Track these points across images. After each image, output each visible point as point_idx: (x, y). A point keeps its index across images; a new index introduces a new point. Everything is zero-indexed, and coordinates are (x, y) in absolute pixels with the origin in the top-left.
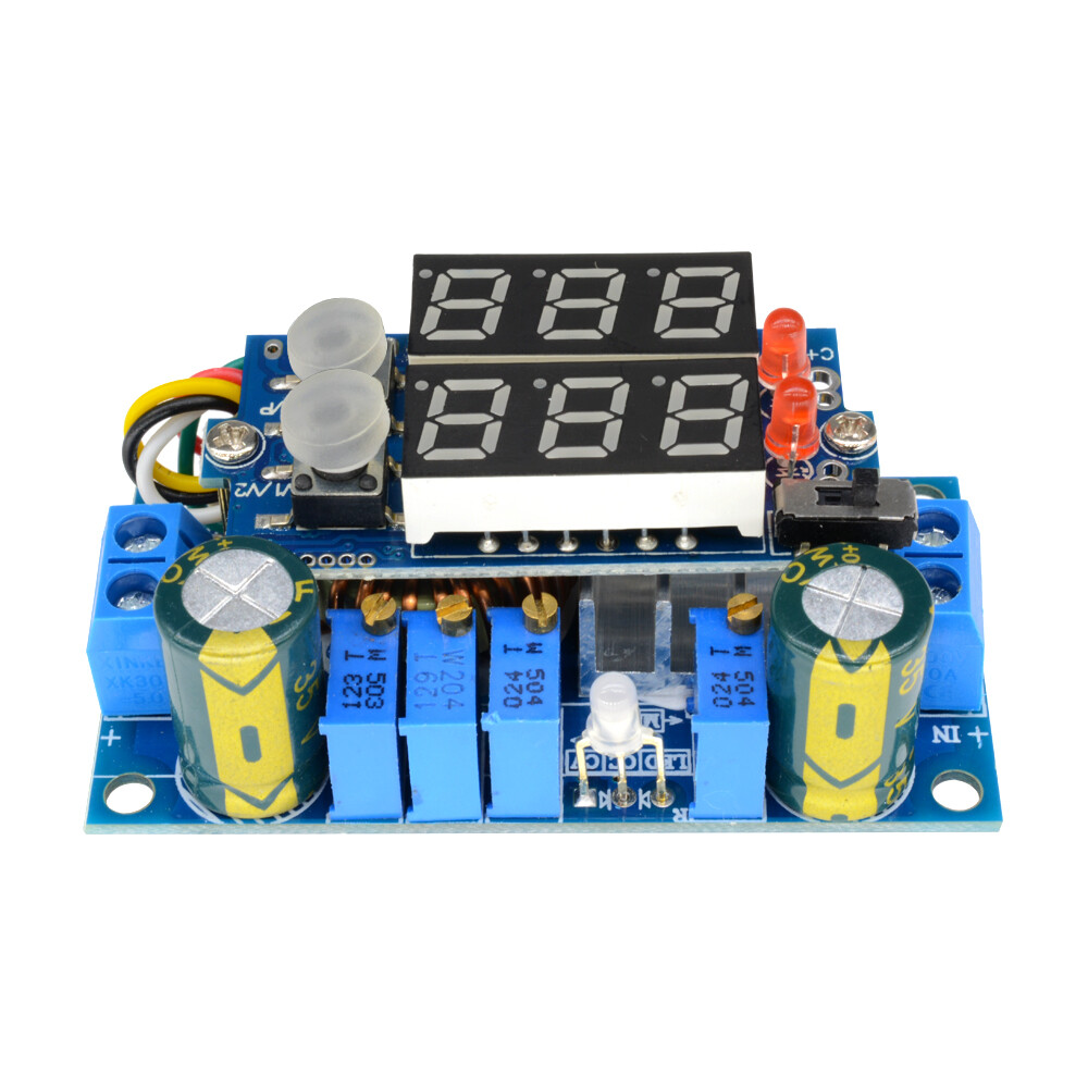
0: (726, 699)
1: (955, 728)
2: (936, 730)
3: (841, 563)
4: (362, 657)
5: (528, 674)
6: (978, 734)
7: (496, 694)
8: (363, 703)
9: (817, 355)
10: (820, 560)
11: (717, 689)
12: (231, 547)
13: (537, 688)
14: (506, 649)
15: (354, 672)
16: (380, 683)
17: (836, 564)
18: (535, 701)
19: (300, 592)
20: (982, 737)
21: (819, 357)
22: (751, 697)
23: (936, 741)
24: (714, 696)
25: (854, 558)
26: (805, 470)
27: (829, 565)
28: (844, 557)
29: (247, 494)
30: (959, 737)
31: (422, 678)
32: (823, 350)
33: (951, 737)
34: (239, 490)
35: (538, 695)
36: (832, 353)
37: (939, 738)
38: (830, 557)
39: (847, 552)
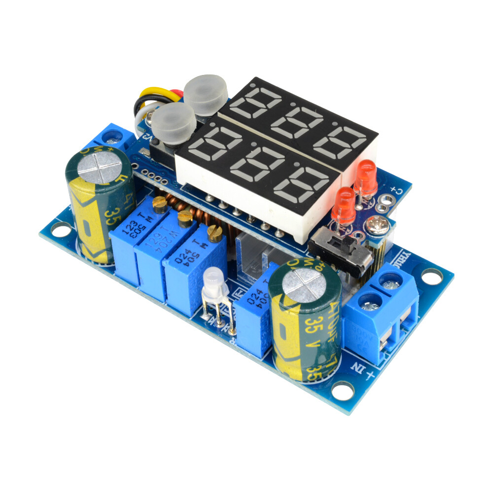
0: (253, 301)
1: (364, 367)
2: (356, 364)
3: (313, 268)
4: (144, 217)
5: (193, 254)
6: (370, 375)
7: (176, 255)
8: (130, 233)
9: (395, 190)
10: (307, 263)
11: (254, 296)
12: (112, 151)
13: (192, 260)
14: (194, 241)
15: (136, 221)
16: (141, 230)
17: (311, 268)
18: (187, 265)
19: (120, 178)
20: (371, 377)
21: (395, 192)
22: (263, 305)
23: (352, 368)
24: (250, 297)
25: (320, 269)
27: (308, 267)
28: (316, 267)
29: (146, 139)
30: (362, 372)
31: (156, 235)
32: (399, 189)
33: (359, 370)
34: (145, 136)
35: (190, 263)
36: (402, 192)
37: (354, 368)
38: (312, 264)
39: (320, 265)
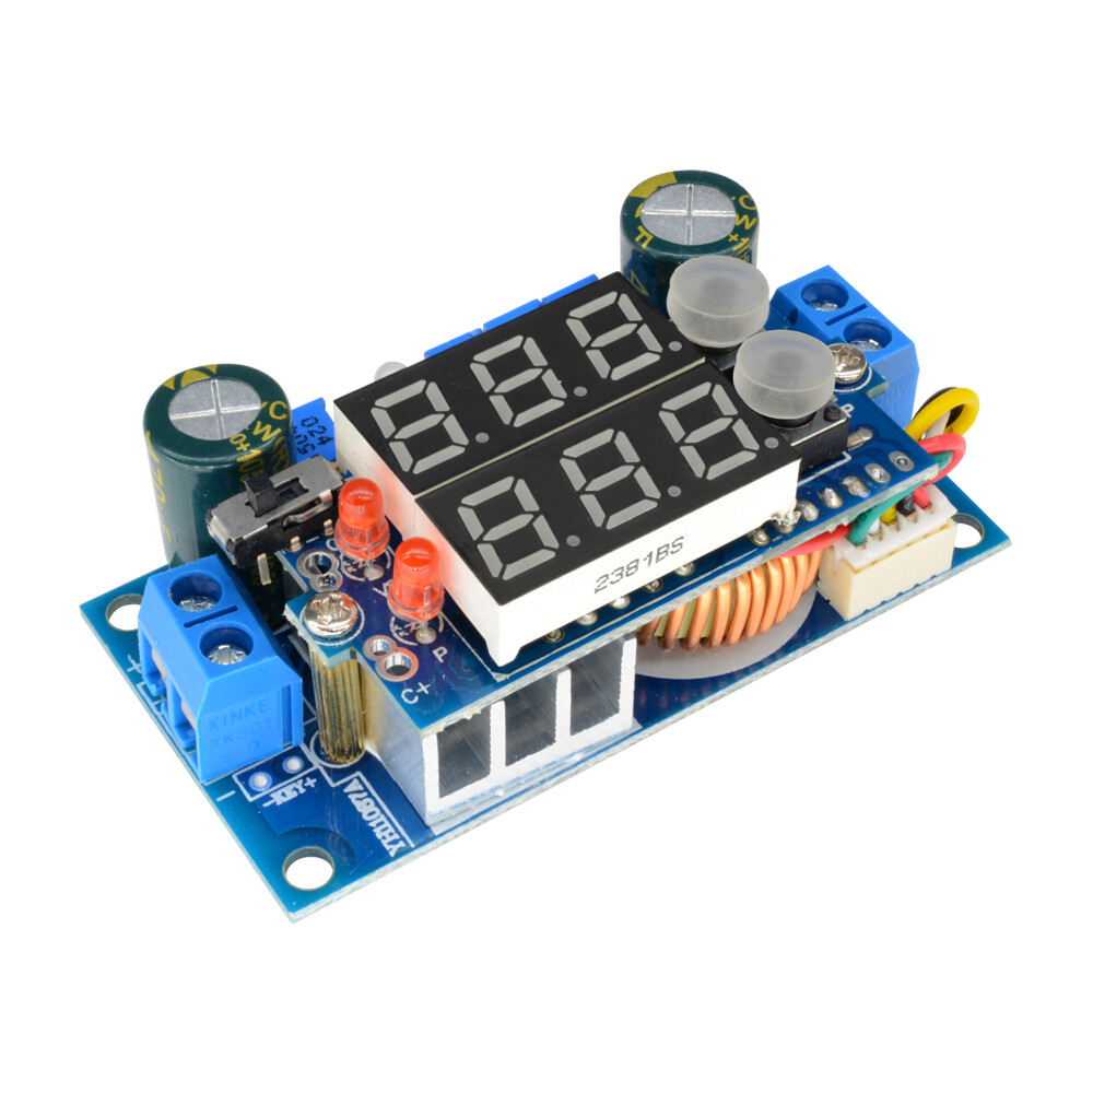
3: (244, 432)
9: (419, 691)
10: (262, 427)
12: (728, 237)
19: (644, 233)
21: (415, 690)
26: (351, 569)
27: (253, 426)
28: (245, 437)
32: (416, 699)
36: (406, 700)
38: (256, 432)
39: (245, 443)
